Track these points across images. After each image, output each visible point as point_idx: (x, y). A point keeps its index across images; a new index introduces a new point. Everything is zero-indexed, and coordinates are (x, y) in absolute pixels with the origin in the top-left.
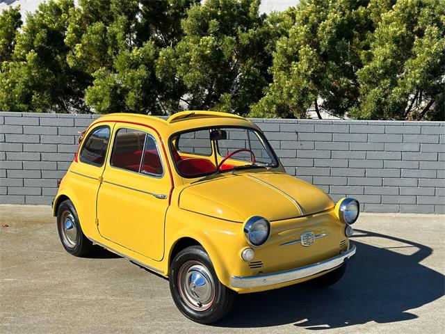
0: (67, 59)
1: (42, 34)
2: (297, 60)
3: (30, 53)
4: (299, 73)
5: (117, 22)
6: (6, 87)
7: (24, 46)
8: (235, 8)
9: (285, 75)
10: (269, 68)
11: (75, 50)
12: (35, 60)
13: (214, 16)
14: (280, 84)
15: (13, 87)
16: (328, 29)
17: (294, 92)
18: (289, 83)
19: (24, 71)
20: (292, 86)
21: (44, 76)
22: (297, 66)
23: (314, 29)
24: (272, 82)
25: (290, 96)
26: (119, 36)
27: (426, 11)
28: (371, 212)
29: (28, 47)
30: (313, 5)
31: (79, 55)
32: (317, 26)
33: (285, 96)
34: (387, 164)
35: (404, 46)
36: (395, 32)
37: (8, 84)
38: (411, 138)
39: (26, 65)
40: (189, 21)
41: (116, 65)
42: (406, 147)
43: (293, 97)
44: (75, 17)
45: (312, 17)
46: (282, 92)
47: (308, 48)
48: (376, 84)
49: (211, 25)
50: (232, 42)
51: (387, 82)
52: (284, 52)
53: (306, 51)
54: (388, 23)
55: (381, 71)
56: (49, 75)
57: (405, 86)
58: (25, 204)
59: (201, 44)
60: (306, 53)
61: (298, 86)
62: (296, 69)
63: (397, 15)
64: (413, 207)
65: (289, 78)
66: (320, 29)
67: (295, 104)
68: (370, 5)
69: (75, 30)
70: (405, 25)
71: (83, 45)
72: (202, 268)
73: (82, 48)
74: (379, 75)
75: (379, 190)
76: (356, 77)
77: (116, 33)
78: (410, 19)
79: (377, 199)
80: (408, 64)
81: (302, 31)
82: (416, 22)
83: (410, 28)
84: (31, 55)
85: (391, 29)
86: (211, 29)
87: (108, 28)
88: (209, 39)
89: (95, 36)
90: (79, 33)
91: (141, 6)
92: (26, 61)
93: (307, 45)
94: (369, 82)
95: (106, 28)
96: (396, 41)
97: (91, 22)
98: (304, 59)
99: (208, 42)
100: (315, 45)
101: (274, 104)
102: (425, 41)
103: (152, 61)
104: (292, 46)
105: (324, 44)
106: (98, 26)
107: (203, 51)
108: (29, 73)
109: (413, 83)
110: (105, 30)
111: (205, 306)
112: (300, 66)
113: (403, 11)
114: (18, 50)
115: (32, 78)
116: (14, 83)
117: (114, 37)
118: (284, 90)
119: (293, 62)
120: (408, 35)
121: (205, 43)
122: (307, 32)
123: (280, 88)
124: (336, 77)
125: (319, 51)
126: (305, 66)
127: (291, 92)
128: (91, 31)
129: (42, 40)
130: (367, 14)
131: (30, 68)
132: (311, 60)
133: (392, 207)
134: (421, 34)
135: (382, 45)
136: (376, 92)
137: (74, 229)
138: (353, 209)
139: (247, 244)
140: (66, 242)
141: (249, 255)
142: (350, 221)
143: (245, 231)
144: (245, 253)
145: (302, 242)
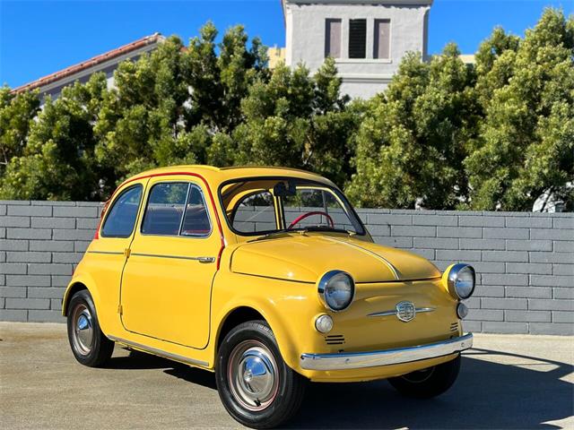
0: (96, 151)
1: (63, 122)
2: (387, 144)
3: (47, 144)
4: (391, 158)
5: (162, 106)
6: (14, 183)
7: (39, 136)
8: (309, 86)
9: (372, 162)
10: (352, 158)
11: (107, 139)
12: (54, 153)
13: (282, 93)
14: (365, 174)
15: (24, 182)
16: (426, 105)
17: (385, 183)
18: (378, 171)
19: (38, 164)
20: (382, 175)
21: (64, 173)
22: (388, 150)
23: (408, 106)
24: (354, 171)
25: (380, 188)
26: (164, 122)
27: (552, 85)
28: (491, 333)
29: (45, 137)
30: (406, 76)
31: (111, 146)
32: (413, 102)
33: (373, 189)
34: (509, 267)
35: (525, 129)
36: (513, 111)
37: (17, 179)
38: (540, 233)
39: (41, 159)
40: (251, 99)
41: (157, 154)
42: (534, 246)
43: (383, 189)
44: (109, 100)
45: (407, 92)
46: (368, 185)
47: (401, 128)
48: (490, 175)
49: (279, 105)
50: (305, 125)
51: (505, 171)
52: (371, 135)
53: (399, 133)
54: (503, 100)
55: (495, 158)
56: (71, 172)
57: (529, 177)
58: (27, 321)
59: (266, 125)
60: (400, 135)
61: (390, 174)
62: (387, 153)
63: (515, 90)
64: (547, 326)
65: (378, 165)
66: (416, 105)
67: (386, 198)
68: (478, 85)
69: (108, 116)
70: (525, 102)
71: (117, 134)
73: (115, 137)
74: (494, 163)
75: (501, 303)
76: (464, 167)
77: (160, 119)
78: (531, 95)
79: (498, 315)
80: (531, 150)
81: (393, 107)
82: (539, 99)
83: (532, 106)
84: (49, 146)
85: (507, 107)
86: (279, 110)
87: (150, 112)
88: (277, 121)
89: (134, 122)
90: (113, 119)
91: (191, 90)
92: (42, 154)
93: (401, 125)
94: (481, 173)
95: (147, 113)
96: (514, 121)
97: (129, 106)
98: (397, 142)
99: (274, 123)
100: (411, 126)
101: (359, 199)
102: (553, 120)
103: (203, 149)
104: (380, 128)
105: (422, 124)
106: (139, 110)
107: (268, 135)
108: (45, 169)
109: (540, 174)
110: (146, 116)
112: (392, 150)
113: (522, 84)
114: (31, 142)
115: (48, 175)
116: (24, 178)
117: (157, 124)
118: (372, 181)
119: (383, 146)
120: (529, 115)
121: (271, 125)
122: (400, 110)
123: (366, 179)
124: (438, 168)
125: (415, 133)
126: (399, 150)
127: (381, 183)
128: (129, 117)
129: (63, 129)
130: (475, 96)
131: (46, 162)
132: (405, 144)
133: (519, 326)
134: (546, 112)
135: (497, 127)
136: (491, 184)
137: (90, 330)
138: (467, 279)
139: (323, 309)
140: (77, 348)
141: (325, 323)
142: (463, 294)
143: (320, 291)
144: (319, 320)
145: (398, 315)
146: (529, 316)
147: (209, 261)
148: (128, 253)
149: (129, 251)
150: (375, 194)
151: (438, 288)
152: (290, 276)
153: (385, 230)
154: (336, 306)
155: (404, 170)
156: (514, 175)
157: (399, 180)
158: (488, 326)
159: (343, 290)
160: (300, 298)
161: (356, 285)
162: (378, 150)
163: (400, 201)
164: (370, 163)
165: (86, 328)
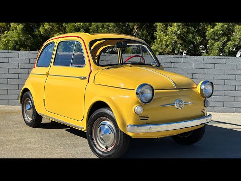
0: (40, 29)
2: (171, 26)
4: (172, 32)
6: (4, 43)
11: (45, 24)
12: (22, 30)
14: (161, 39)
15: (8, 43)
17: (170, 43)
18: (166, 38)
19: (15, 35)
20: (168, 40)
21: (27, 39)
22: (171, 29)
24: (156, 38)
25: (167, 46)
31: (46, 27)
33: (164, 46)
37: (5, 41)
46: (162, 44)
48: (218, 40)
51: (225, 38)
55: (221, 32)
56: (30, 38)
57: (235, 40)
58: (8, 105)
61: (172, 39)
65: (166, 35)
67: (170, 50)
72: (109, 123)
74: (220, 34)
76: (206, 36)
80: (237, 28)
84: (20, 27)
92: (17, 30)
94: (214, 39)
98: (175, 25)
101: (158, 51)
103: (88, 28)
108: (19, 37)
111: (110, 149)
112: (173, 28)
114: (13, 25)
115: (20, 40)
116: (8, 41)
118: (164, 42)
119: (169, 27)
123: (161, 41)
124: (194, 37)
126: (176, 28)
127: (168, 43)
131: (19, 34)
132: (179, 26)
136: (219, 44)
137: (31, 110)
138: (209, 88)
139: (138, 103)
140: (26, 118)
141: (139, 109)
142: (207, 96)
143: (137, 94)
144: (136, 108)
145: (176, 106)
146: (235, 105)
147: (84, 78)
148: (48, 74)
149: (48, 73)
150: (165, 49)
151: (195, 92)
152: (122, 86)
153: (170, 65)
154: (145, 101)
155: (178, 38)
156: (229, 40)
157: (176, 42)
158: (216, 109)
159: (148, 93)
160: (127, 97)
161: (155, 91)
162: (166, 29)
163: (176, 52)
164: (163, 35)
165: (30, 109)
